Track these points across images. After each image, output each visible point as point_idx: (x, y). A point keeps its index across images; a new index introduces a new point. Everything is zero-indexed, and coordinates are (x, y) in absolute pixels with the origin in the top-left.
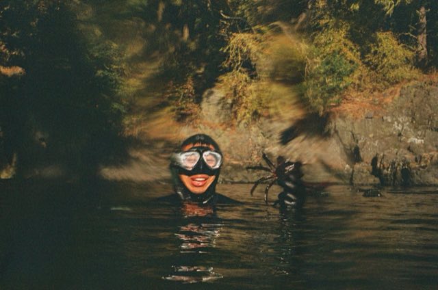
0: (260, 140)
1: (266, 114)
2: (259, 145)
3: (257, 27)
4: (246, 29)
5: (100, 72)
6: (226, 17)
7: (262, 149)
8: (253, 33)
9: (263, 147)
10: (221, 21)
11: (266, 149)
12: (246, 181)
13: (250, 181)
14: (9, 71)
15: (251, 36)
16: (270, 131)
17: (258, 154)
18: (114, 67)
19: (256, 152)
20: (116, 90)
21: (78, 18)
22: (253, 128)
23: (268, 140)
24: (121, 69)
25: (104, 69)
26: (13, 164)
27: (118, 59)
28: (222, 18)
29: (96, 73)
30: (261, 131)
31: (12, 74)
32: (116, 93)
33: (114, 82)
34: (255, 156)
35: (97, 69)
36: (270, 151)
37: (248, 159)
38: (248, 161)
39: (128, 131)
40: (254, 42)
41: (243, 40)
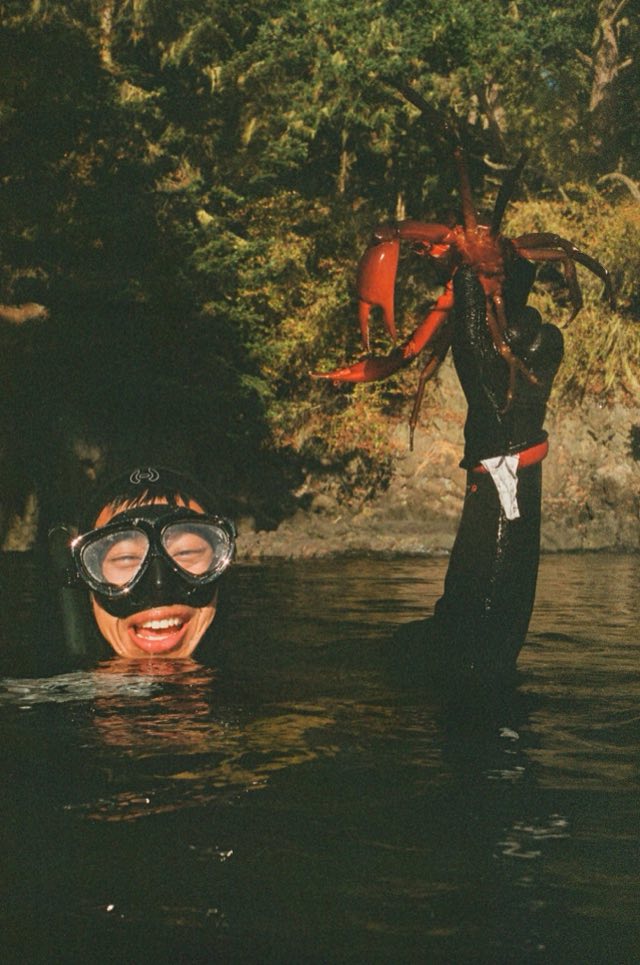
0: (585, 447)
1: (598, 389)
2: (582, 461)
3: (570, 186)
4: (544, 191)
5: (209, 307)
6: (496, 166)
7: (590, 471)
8: (560, 199)
9: (593, 466)
10: (487, 178)
11: (601, 471)
12: (554, 548)
13: (563, 546)
14: (17, 314)
15: (557, 206)
16: (608, 427)
17: (579, 483)
18: (247, 293)
19: (574, 478)
20: (248, 345)
21: (159, 187)
22: (567, 421)
23: (604, 449)
24: (262, 296)
25: (219, 298)
26: (28, 519)
27: (250, 274)
28: (489, 170)
29: (200, 309)
30: (586, 428)
31: (24, 319)
32: (248, 351)
33: (241, 326)
34: (574, 488)
35: (204, 302)
36: (610, 474)
37: (556, 496)
38: (556, 500)
39: (283, 438)
40: (565, 220)
41: (537, 217)
